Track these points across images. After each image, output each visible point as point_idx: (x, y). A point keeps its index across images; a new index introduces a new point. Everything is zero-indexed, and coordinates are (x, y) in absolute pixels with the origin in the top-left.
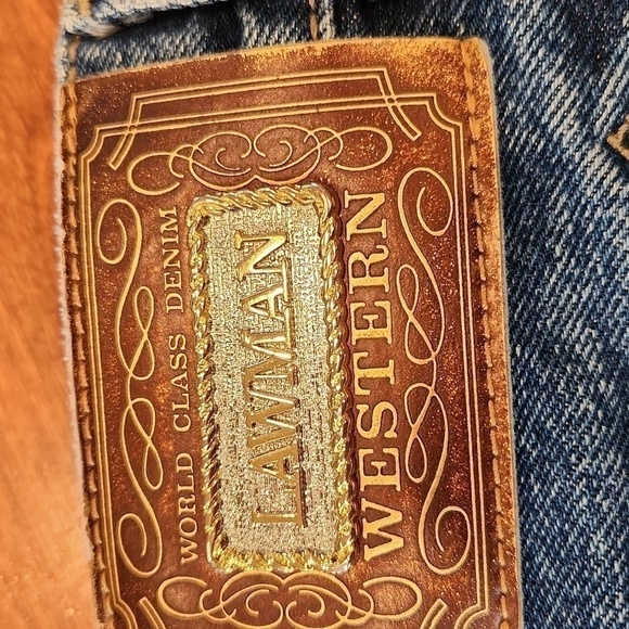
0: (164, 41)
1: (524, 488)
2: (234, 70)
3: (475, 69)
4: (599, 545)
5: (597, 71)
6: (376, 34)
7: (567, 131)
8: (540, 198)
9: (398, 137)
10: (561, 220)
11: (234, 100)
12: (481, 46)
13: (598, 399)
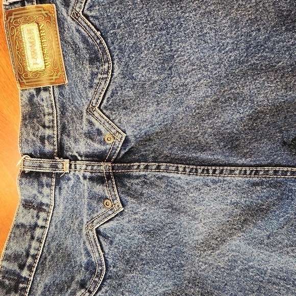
2: (24, 9)
3: (53, 8)
5: (68, 7)
9: (45, 17)
11: (25, 13)
12: (54, 5)
13: (72, 47)
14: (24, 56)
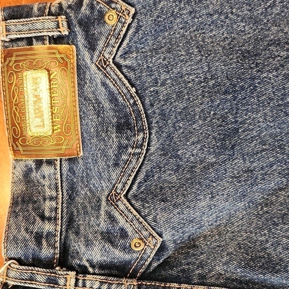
0: (20, 43)
1: (81, 121)
2: (31, 49)
3: (73, 51)
4: (92, 130)
5: (94, 51)
6: (57, 44)
7: (88, 61)
8: (84, 73)
9: (59, 62)
10: (88, 76)
11: (31, 55)
12: (74, 47)
13: (94, 107)
14: (24, 114)
